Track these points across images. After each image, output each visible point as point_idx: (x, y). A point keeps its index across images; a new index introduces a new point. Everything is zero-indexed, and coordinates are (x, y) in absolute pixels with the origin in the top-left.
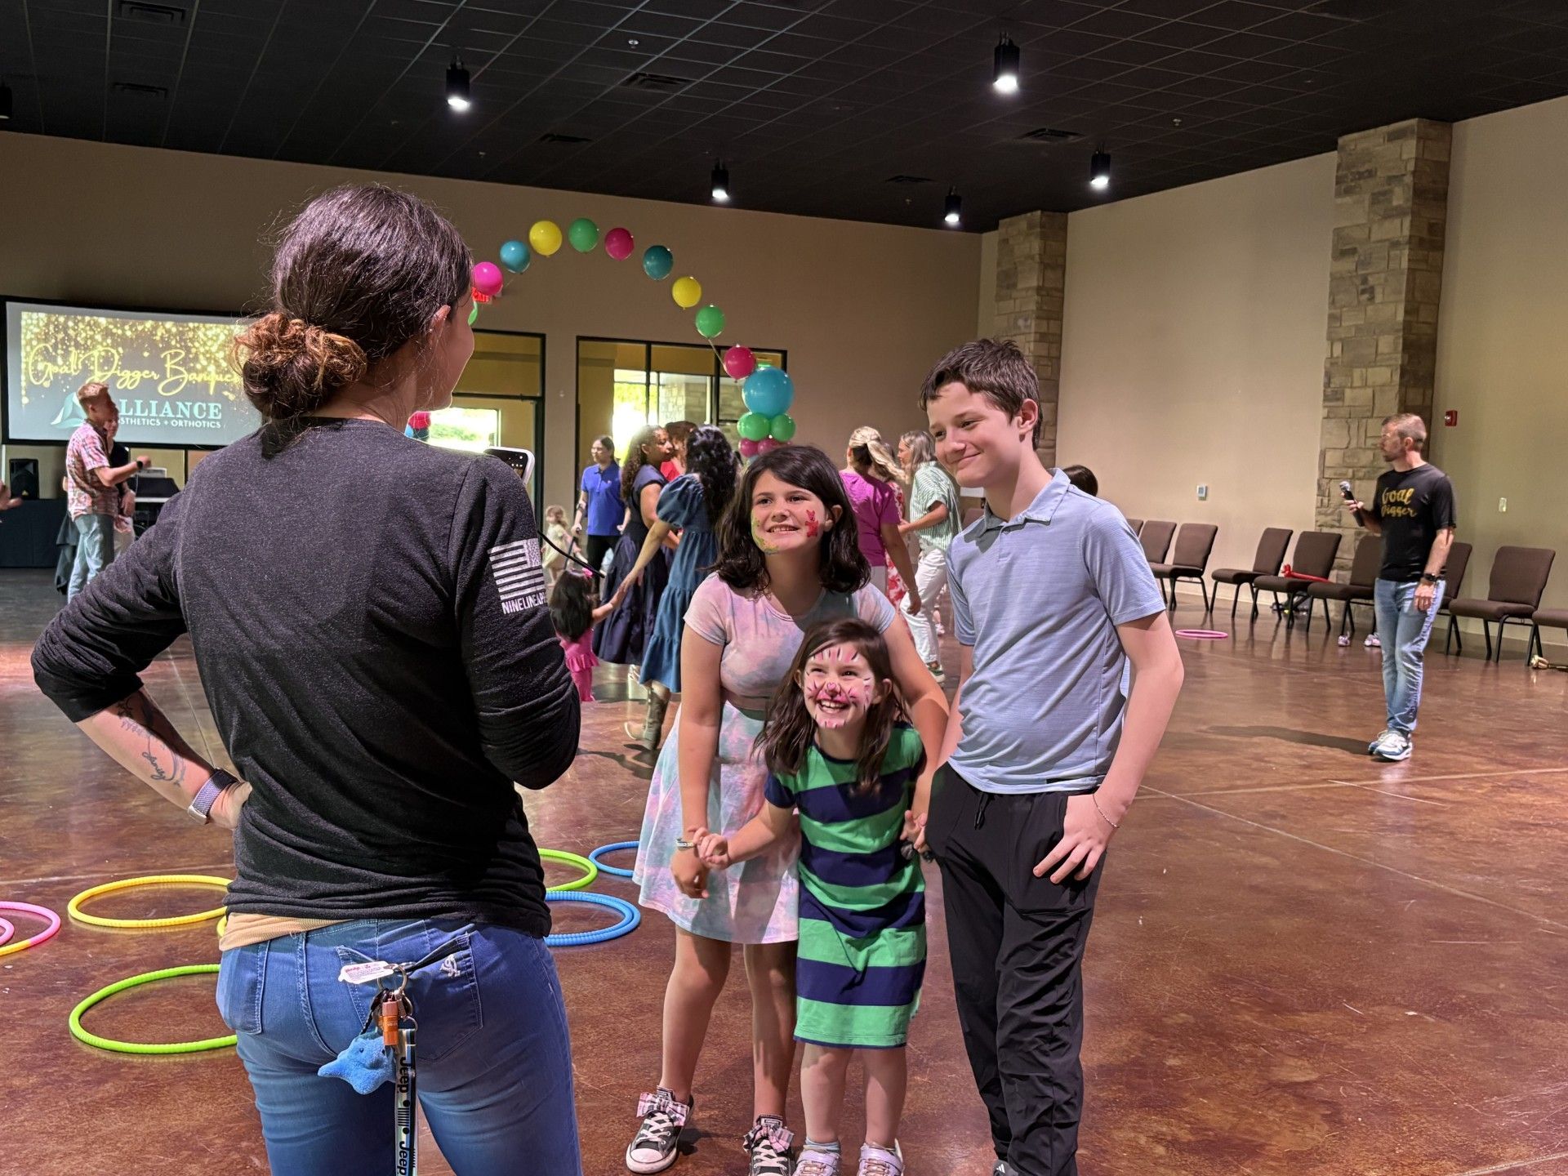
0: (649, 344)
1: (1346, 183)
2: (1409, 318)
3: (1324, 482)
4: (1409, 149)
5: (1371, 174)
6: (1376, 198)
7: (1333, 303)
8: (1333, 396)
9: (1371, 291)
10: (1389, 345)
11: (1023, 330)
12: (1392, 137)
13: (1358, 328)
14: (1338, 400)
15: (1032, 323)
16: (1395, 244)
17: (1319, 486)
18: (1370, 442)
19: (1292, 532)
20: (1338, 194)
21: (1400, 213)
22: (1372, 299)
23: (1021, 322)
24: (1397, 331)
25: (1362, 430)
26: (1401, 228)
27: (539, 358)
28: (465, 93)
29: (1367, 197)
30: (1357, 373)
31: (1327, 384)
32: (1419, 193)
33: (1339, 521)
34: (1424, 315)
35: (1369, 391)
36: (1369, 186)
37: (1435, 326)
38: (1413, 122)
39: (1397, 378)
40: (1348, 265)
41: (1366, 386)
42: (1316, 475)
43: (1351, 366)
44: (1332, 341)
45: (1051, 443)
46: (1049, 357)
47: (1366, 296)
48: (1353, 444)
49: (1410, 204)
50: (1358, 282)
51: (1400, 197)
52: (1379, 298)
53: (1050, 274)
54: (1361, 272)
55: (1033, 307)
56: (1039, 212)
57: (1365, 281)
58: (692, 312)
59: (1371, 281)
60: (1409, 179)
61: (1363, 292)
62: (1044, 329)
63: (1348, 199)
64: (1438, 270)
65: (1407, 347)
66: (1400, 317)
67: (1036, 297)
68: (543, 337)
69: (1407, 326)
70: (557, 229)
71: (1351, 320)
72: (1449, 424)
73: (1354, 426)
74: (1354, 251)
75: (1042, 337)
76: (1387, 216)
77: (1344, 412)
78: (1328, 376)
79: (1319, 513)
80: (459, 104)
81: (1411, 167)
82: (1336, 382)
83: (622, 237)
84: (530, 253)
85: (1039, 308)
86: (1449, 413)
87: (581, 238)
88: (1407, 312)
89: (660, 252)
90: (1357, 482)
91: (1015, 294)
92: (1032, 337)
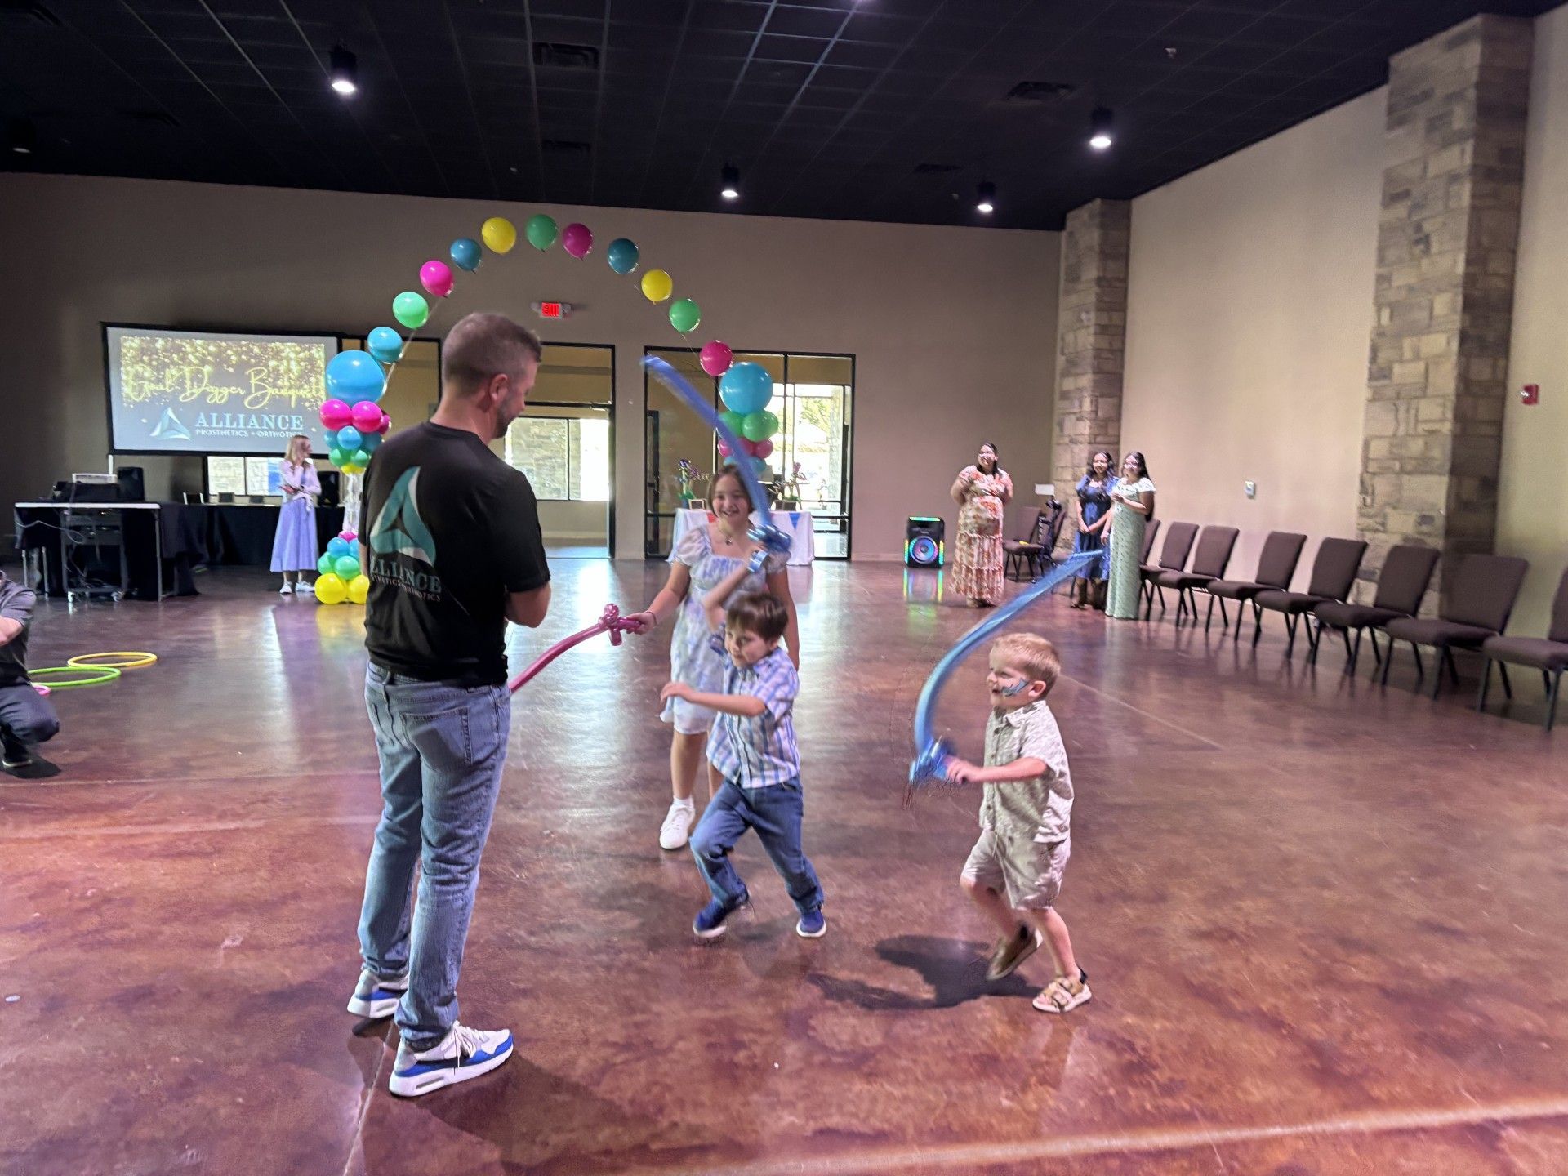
1: (1396, 117)
2: (1472, 270)
3: (1366, 476)
4: (1473, 53)
5: (1427, 95)
6: (1433, 125)
7: (1381, 260)
8: (1379, 373)
9: (1426, 240)
10: (1447, 306)
11: (1086, 323)
12: (1452, 45)
13: (1411, 289)
14: (1385, 377)
15: (1092, 315)
16: (1454, 178)
17: (1362, 482)
18: (1421, 427)
20: (1391, 127)
21: (1460, 137)
22: (1427, 251)
23: (1084, 316)
24: (1455, 286)
25: (1413, 412)
26: (1460, 157)
27: (611, 372)
28: (352, 76)
29: (1421, 125)
30: (1407, 343)
31: (1373, 359)
32: (1486, 111)
33: (1383, 525)
34: (1496, 264)
35: (1421, 366)
36: (1424, 110)
37: (1511, 279)
38: (1477, 21)
39: (1455, 346)
40: (1401, 210)
41: (1417, 357)
42: (1359, 469)
43: (1398, 336)
44: (1379, 307)
45: (1116, 439)
46: (1112, 351)
47: (1422, 247)
48: (1402, 431)
49: (1473, 125)
50: (1410, 231)
51: (1461, 118)
52: (1435, 248)
53: (1111, 265)
54: (1415, 218)
55: (1092, 298)
56: (1098, 201)
57: (1418, 228)
58: (665, 306)
59: (1427, 227)
60: (1472, 94)
61: (1417, 242)
62: (1105, 321)
63: (1400, 132)
64: (1515, 209)
65: (1469, 305)
66: (1461, 268)
67: (1096, 289)
68: (613, 347)
69: (1469, 280)
70: (508, 224)
71: (1403, 278)
72: (1527, 401)
73: (1402, 409)
74: (1406, 194)
75: (1102, 330)
76: (1446, 144)
77: (1390, 393)
78: (1374, 350)
79: (1362, 515)
80: (344, 87)
81: (1474, 77)
82: (1383, 356)
83: (581, 235)
84: (478, 249)
85: (1100, 300)
86: (1528, 389)
88: (1468, 262)
89: (626, 246)
90: (1406, 478)
91: (1080, 287)
92: (1092, 330)
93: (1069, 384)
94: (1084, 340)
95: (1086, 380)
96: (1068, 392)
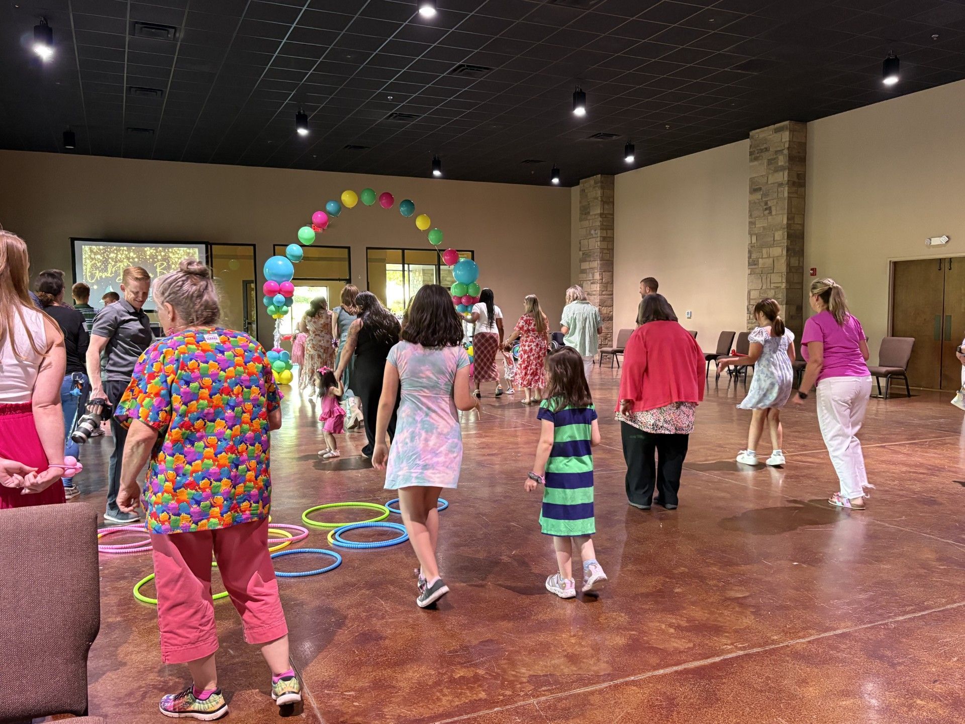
0: (403, 250)
1: (755, 155)
2: (790, 222)
4: (786, 136)
5: (767, 149)
6: (770, 162)
7: (751, 216)
8: (753, 263)
9: (770, 209)
10: (780, 236)
11: (594, 236)
12: (777, 131)
13: (764, 228)
14: (755, 265)
15: (599, 232)
16: (781, 185)
17: (748, 309)
18: (772, 286)
19: (735, 333)
20: (751, 161)
21: (782, 169)
22: (770, 213)
23: (593, 232)
24: (784, 228)
25: (769, 280)
26: (783, 177)
27: (347, 260)
28: (305, 126)
29: (765, 162)
30: (764, 251)
31: (750, 257)
32: (791, 158)
34: (798, 220)
35: (771, 260)
36: (766, 156)
37: (803, 225)
38: (787, 123)
39: (785, 252)
40: (758, 196)
41: (769, 257)
42: (746, 303)
43: (762, 247)
44: (751, 234)
45: (610, 293)
46: (608, 249)
47: (767, 211)
48: (764, 287)
49: (787, 164)
50: (763, 204)
51: (782, 161)
52: (774, 213)
53: (606, 206)
54: (764, 199)
55: (598, 224)
56: (600, 175)
57: (766, 204)
58: (427, 232)
59: (770, 204)
60: (786, 152)
61: (766, 209)
62: (605, 235)
63: (756, 163)
64: (803, 197)
65: (789, 236)
66: (785, 221)
67: (600, 219)
68: (349, 248)
69: (789, 226)
70: (354, 194)
71: (760, 224)
72: (812, 275)
73: (764, 278)
74: (760, 189)
75: (604, 239)
76: (777, 170)
77: (757, 271)
78: (750, 252)
79: (749, 323)
80: (303, 132)
81: (787, 145)
82: (754, 256)
83: (388, 197)
84: (341, 206)
85: (602, 225)
86: (812, 269)
87: (367, 198)
88: (788, 219)
89: (408, 203)
91: (589, 217)
92: (599, 239)
93: (585, 266)
94: (595, 244)
95: (596, 264)
96: (585, 269)
